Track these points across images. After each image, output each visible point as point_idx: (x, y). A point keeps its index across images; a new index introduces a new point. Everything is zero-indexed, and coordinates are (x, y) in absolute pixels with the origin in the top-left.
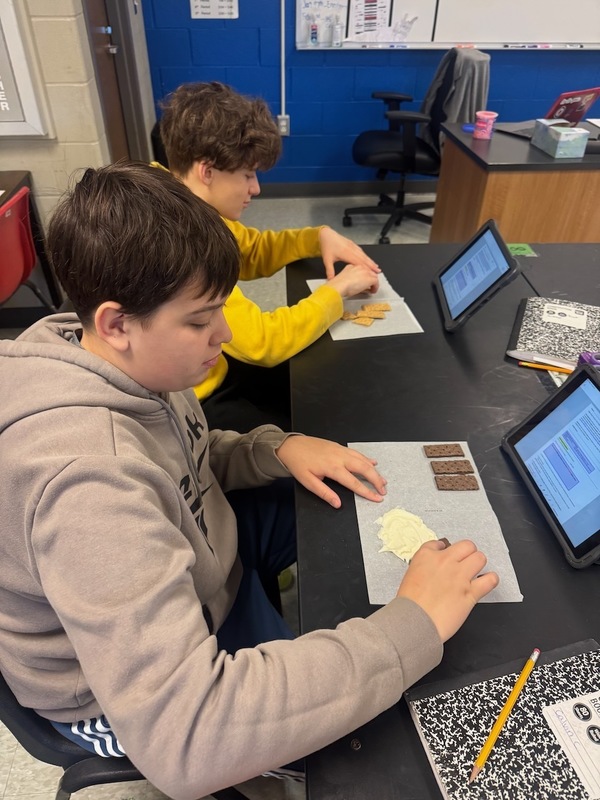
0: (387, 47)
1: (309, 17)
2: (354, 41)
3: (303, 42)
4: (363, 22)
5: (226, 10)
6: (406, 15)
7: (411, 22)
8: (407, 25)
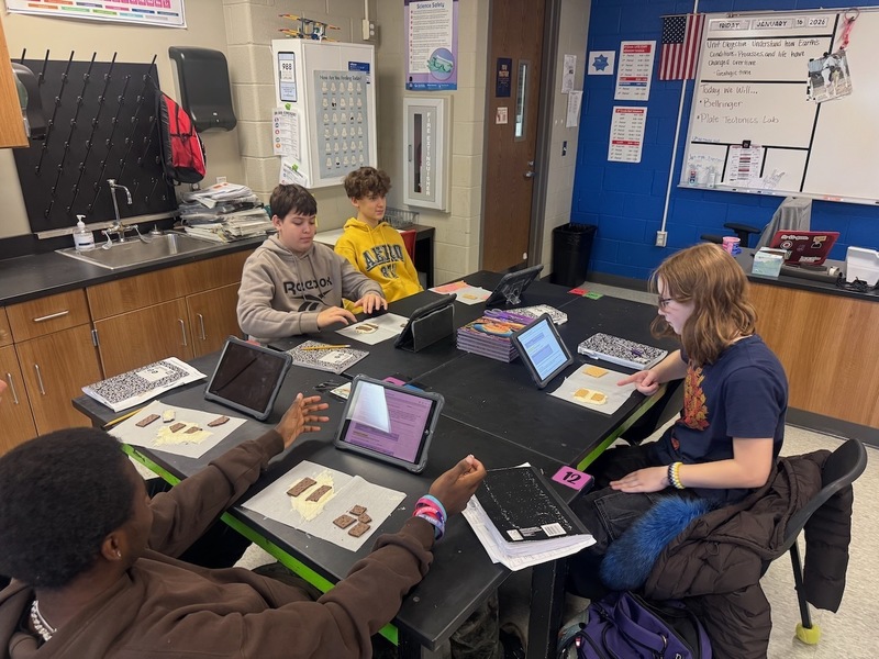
0: (755, 192)
1: (692, 166)
2: (728, 185)
3: (685, 182)
4: (737, 172)
5: (632, 157)
6: (775, 171)
7: (780, 176)
8: (777, 178)
